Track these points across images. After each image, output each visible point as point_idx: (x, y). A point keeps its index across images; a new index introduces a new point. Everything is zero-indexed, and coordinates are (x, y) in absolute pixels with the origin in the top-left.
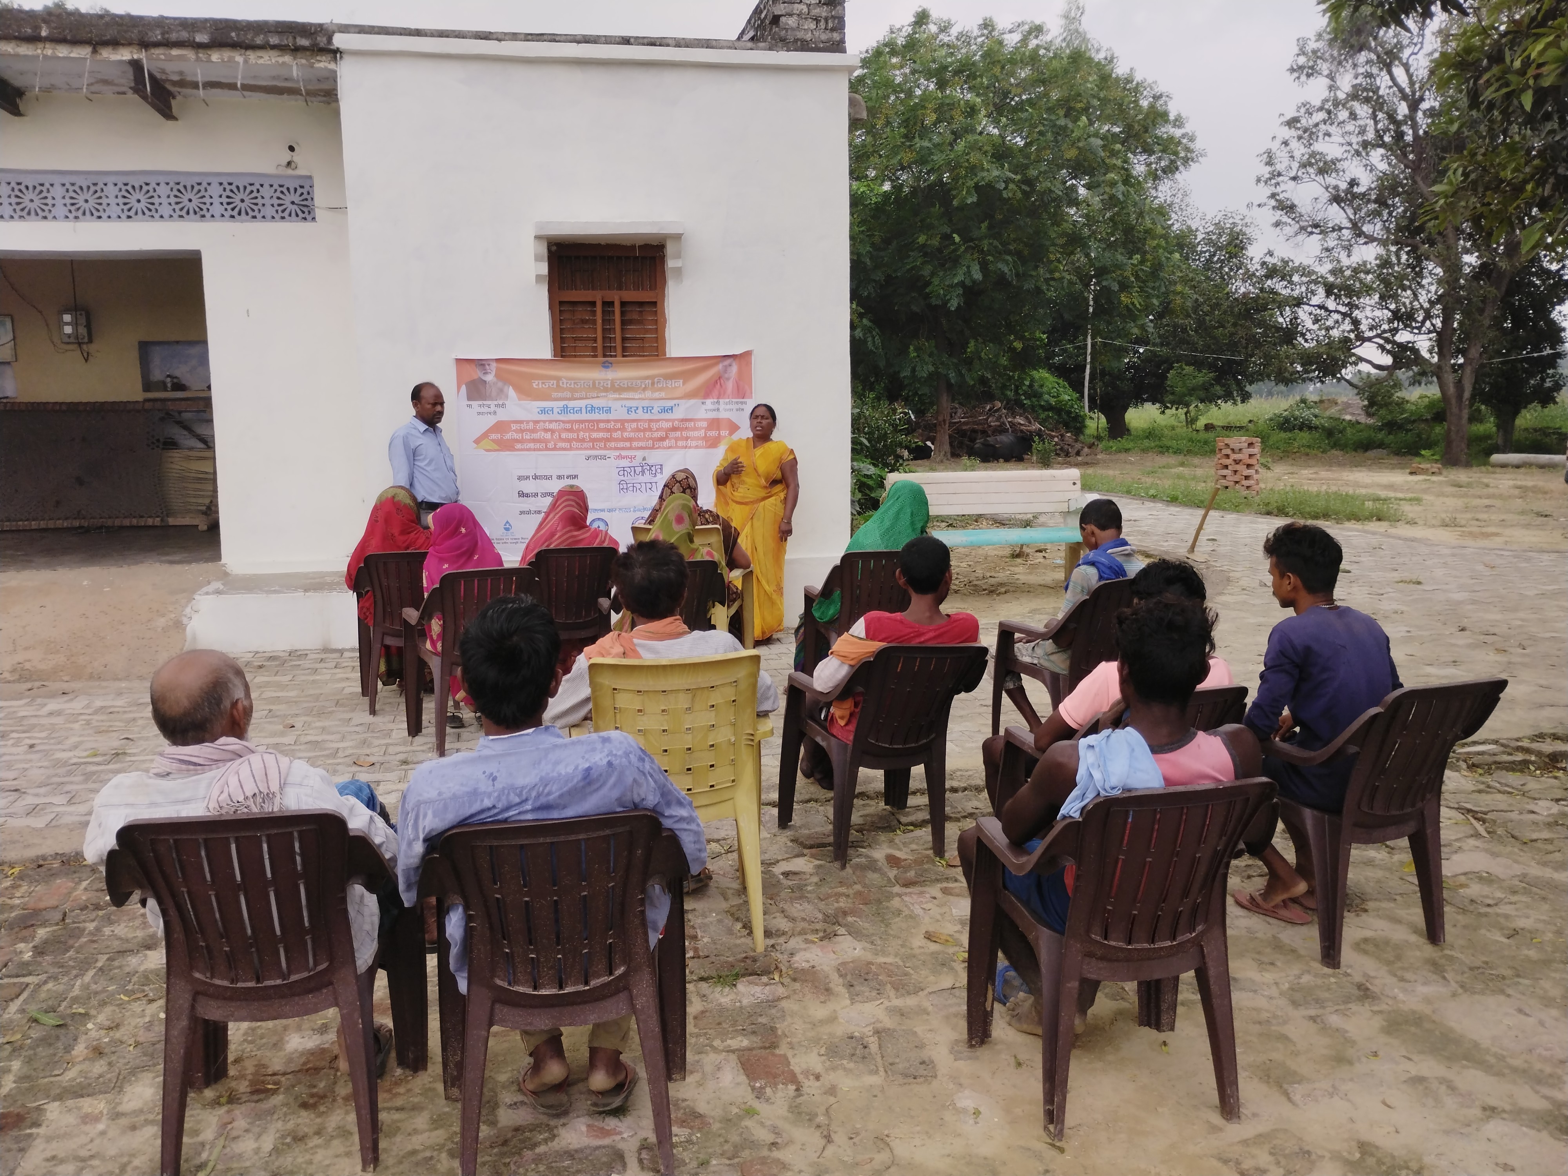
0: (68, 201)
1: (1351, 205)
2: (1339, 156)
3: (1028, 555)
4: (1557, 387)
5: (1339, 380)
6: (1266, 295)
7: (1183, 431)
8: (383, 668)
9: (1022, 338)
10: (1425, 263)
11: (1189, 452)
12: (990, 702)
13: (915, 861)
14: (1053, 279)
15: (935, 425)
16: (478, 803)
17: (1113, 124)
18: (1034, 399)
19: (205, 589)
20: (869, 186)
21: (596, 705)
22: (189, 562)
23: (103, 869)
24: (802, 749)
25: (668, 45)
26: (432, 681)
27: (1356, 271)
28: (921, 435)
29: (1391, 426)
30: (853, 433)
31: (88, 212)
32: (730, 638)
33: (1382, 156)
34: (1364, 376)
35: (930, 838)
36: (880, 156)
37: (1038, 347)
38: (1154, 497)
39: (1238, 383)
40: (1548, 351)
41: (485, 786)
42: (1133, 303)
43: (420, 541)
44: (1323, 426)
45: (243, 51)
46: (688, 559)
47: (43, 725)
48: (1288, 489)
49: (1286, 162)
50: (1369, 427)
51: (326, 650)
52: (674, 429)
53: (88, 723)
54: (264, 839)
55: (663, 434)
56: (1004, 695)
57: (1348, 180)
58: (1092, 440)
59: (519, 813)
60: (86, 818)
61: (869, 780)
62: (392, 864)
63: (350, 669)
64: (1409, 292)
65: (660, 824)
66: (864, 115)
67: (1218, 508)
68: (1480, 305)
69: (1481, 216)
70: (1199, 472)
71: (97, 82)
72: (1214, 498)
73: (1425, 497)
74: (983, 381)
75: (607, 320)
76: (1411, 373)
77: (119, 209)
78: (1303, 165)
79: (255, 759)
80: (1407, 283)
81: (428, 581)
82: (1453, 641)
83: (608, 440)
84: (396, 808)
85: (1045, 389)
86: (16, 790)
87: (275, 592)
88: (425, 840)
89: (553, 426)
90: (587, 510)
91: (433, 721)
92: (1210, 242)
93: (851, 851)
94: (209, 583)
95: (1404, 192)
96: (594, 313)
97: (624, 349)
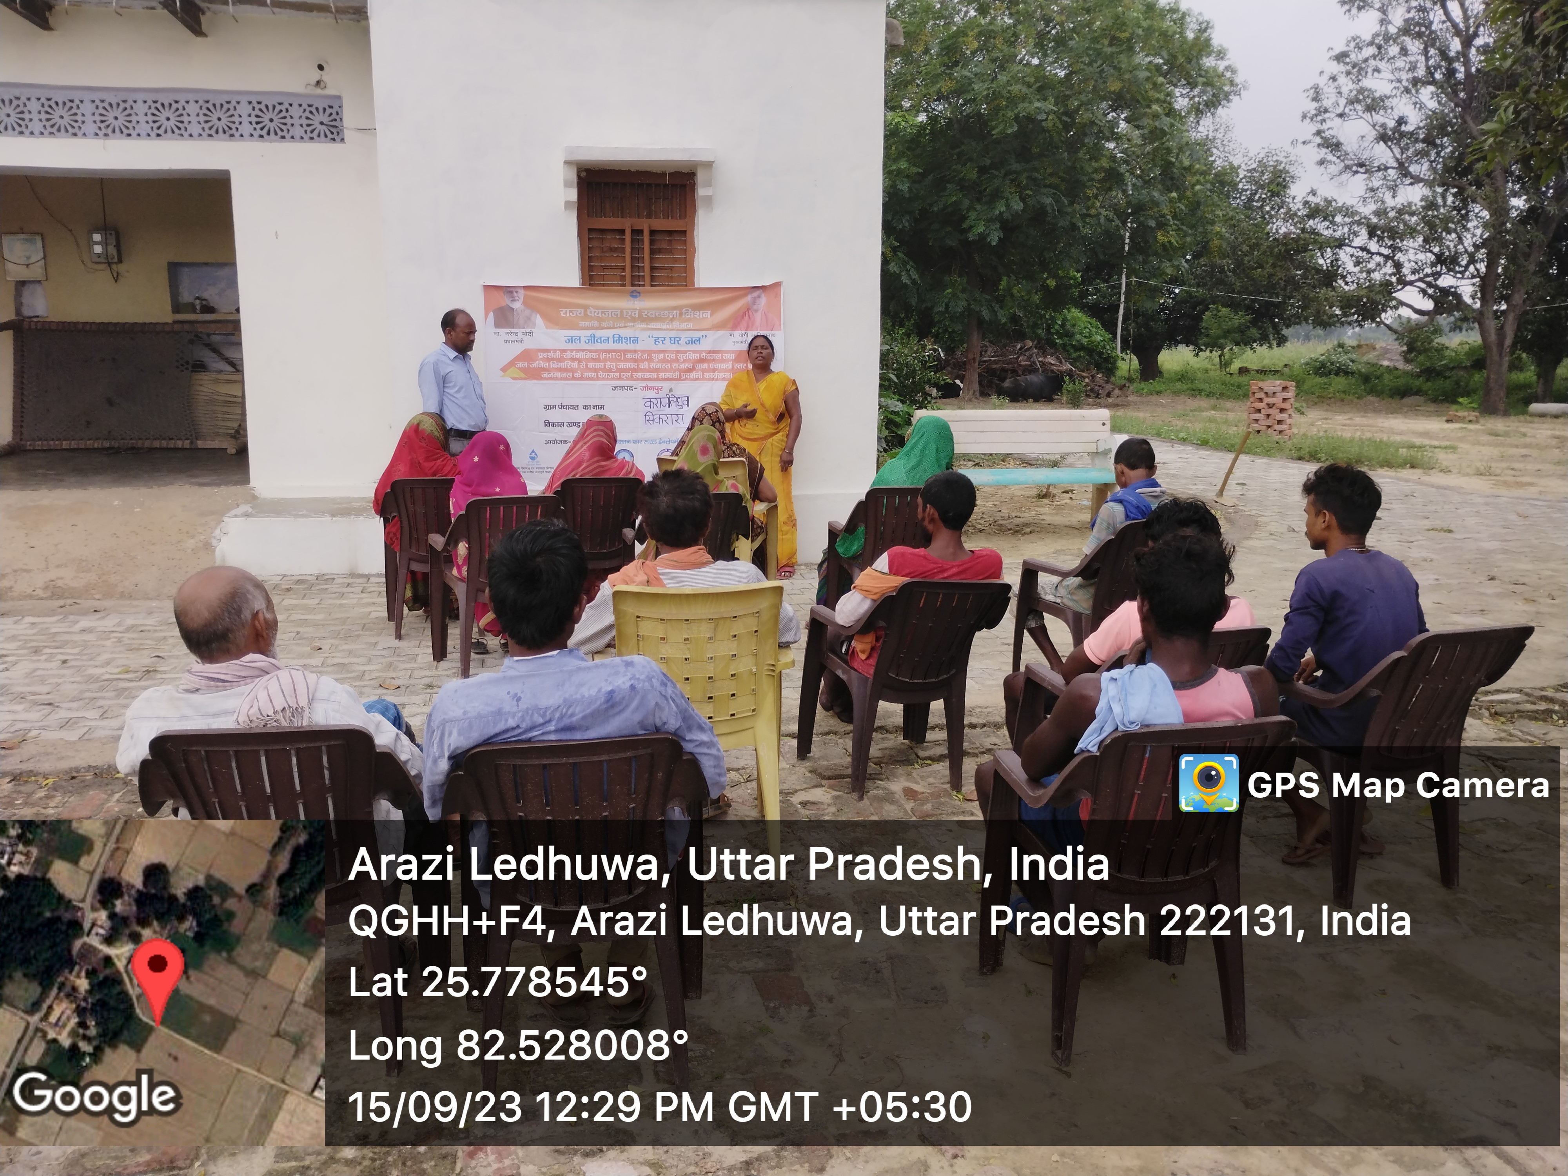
0: (98, 118)
1: (1398, 144)
2: (1388, 93)
3: (1054, 496)
5: (1378, 324)
6: (1307, 236)
7: (1216, 374)
8: (409, 593)
9: (1055, 276)
10: (1471, 206)
11: (1222, 395)
12: (1012, 641)
13: (932, 794)
14: (1090, 216)
15: (965, 363)
16: (503, 723)
17: (1155, 55)
18: (1066, 339)
19: (234, 512)
20: (904, 116)
21: (619, 632)
22: (218, 485)
23: (136, 781)
24: (822, 682)
26: (458, 609)
27: (1400, 212)
28: (950, 373)
29: (1429, 373)
30: (882, 368)
31: (117, 130)
32: (754, 569)
33: (1432, 93)
34: (1404, 321)
35: (948, 772)
36: (918, 85)
37: (1071, 286)
38: (1184, 440)
39: (1275, 326)
41: (509, 706)
42: (1170, 242)
43: (447, 469)
44: (1360, 371)
46: (713, 491)
47: (75, 642)
48: (1321, 434)
49: (1333, 98)
50: (1406, 373)
51: (353, 575)
52: (702, 361)
53: (120, 640)
54: (293, 752)
55: (690, 365)
56: (1026, 634)
57: (1396, 118)
58: (1123, 382)
59: (543, 734)
60: (118, 732)
61: (888, 714)
62: (417, 781)
63: (376, 594)
64: (1454, 235)
65: (681, 747)
66: (901, 41)
67: (1249, 452)
68: (1527, 250)
69: (1531, 156)
70: (1231, 416)
72: (1245, 442)
73: (1461, 445)
74: (1014, 319)
75: (636, 249)
76: (1452, 319)
77: (148, 127)
78: (1351, 102)
79: (284, 675)
80: (1453, 226)
81: (455, 507)
82: (1482, 590)
83: (635, 370)
84: (421, 730)
85: (1077, 329)
86: (50, 704)
87: (303, 516)
88: (450, 758)
89: (580, 355)
90: (615, 441)
91: (458, 647)
92: (1251, 180)
93: (868, 783)
94: (238, 506)
95: (1454, 132)
96: (623, 241)
97: (653, 278)
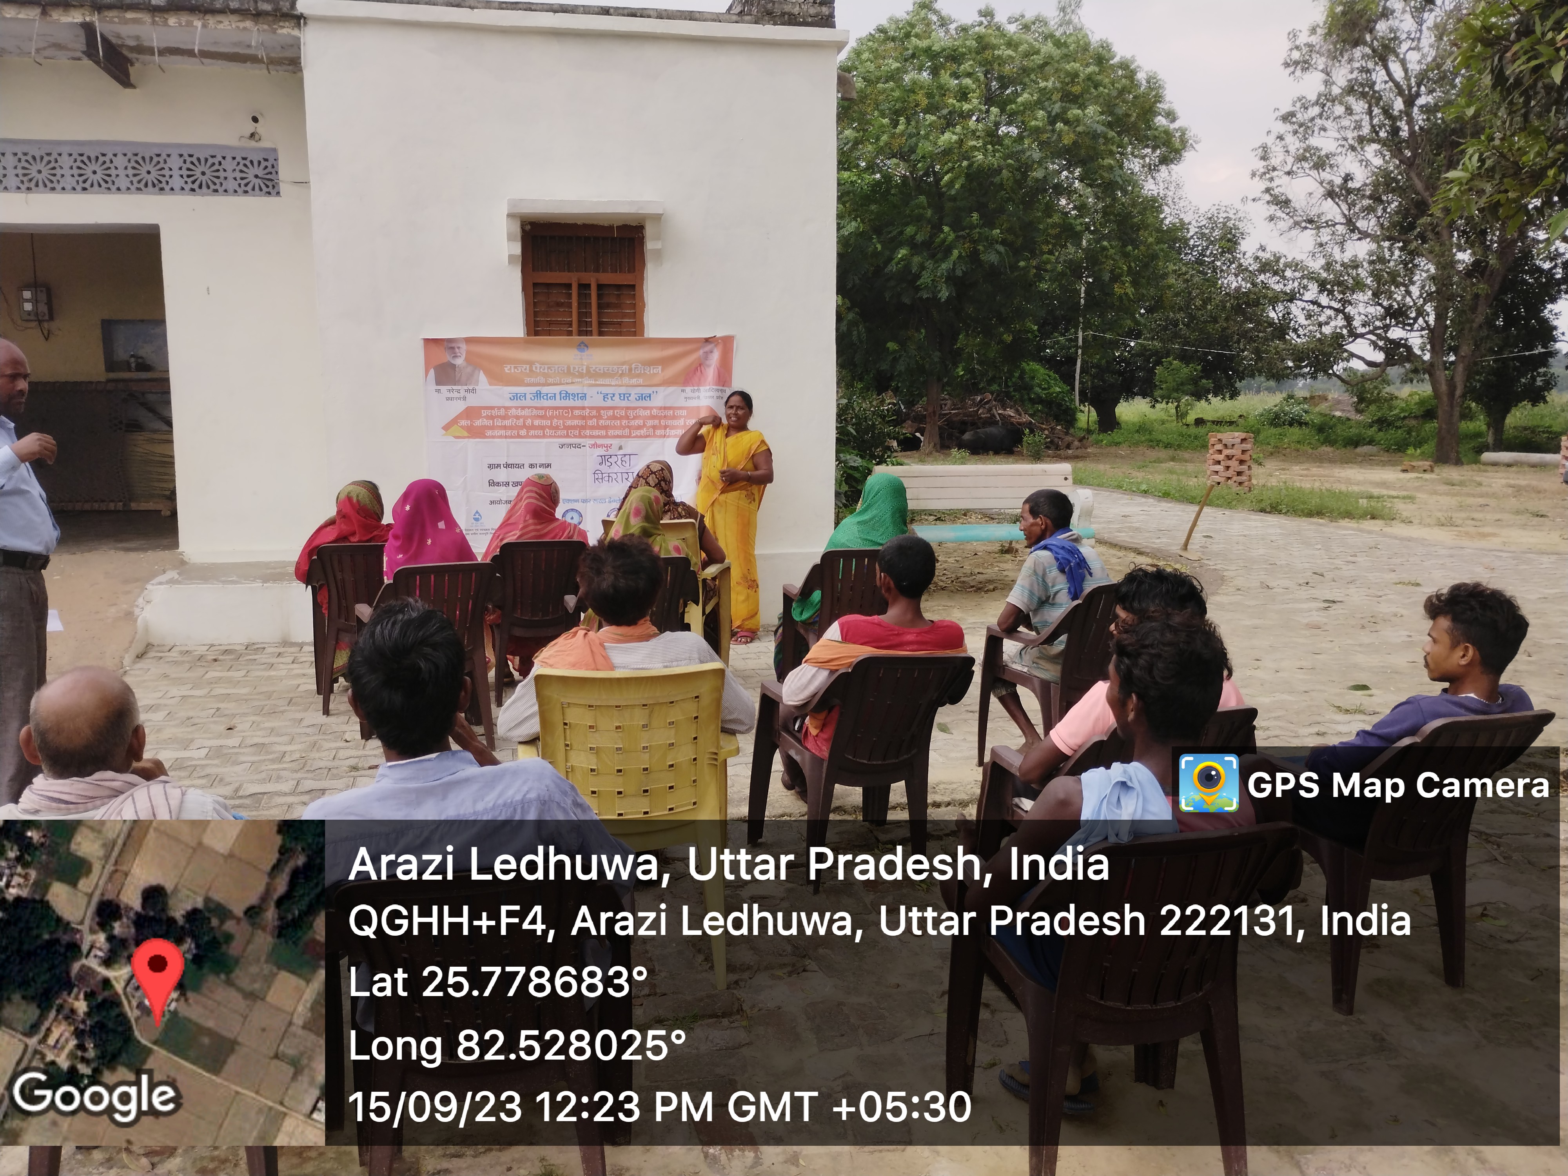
0: (20, 171)
1: (1345, 200)
2: (1334, 151)
4: (1549, 384)
5: (1330, 376)
6: (1258, 290)
7: (1173, 425)
9: (1012, 331)
10: (1417, 259)
11: (1180, 447)
14: (1045, 271)
15: (925, 416)
18: (1024, 392)
19: (159, 579)
20: (859, 175)
22: (145, 550)
25: (649, 17)
27: (1348, 266)
28: (911, 426)
29: (1381, 423)
30: (839, 422)
31: (41, 184)
32: (703, 643)
33: (1377, 151)
34: (1357, 372)
37: (1028, 339)
38: (1145, 492)
39: (1229, 379)
40: (1540, 350)
42: (1126, 295)
44: (1313, 422)
45: (201, 15)
48: (1281, 485)
49: (1281, 157)
50: (1358, 423)
51: (284, 643)
52: (652, 417)
55: (641, 422)
57: (1343, 175)
58: (1082, 434)
61: (846, 794)
63: (306, 665)
64: (1401, 289)
67: (1210, 504)
69: (1498, 204)
70: (1190, 467)
71: (49, 47)
72: (1207, 494)
73: (1419, 495)
74: (973, 372)
75: (584, 303)
76: (1403, 370)
77: (73, 181)
78: (1298, 160)
80: (1400, 279)
83: (583, 428)
85: (1035, 382)
87: (232, 582)
89: (526, 412)
92: (1202, 236)
94: (164, 572)
95: (1398, 187)
96: (569, 296)
97: (601, 334)
